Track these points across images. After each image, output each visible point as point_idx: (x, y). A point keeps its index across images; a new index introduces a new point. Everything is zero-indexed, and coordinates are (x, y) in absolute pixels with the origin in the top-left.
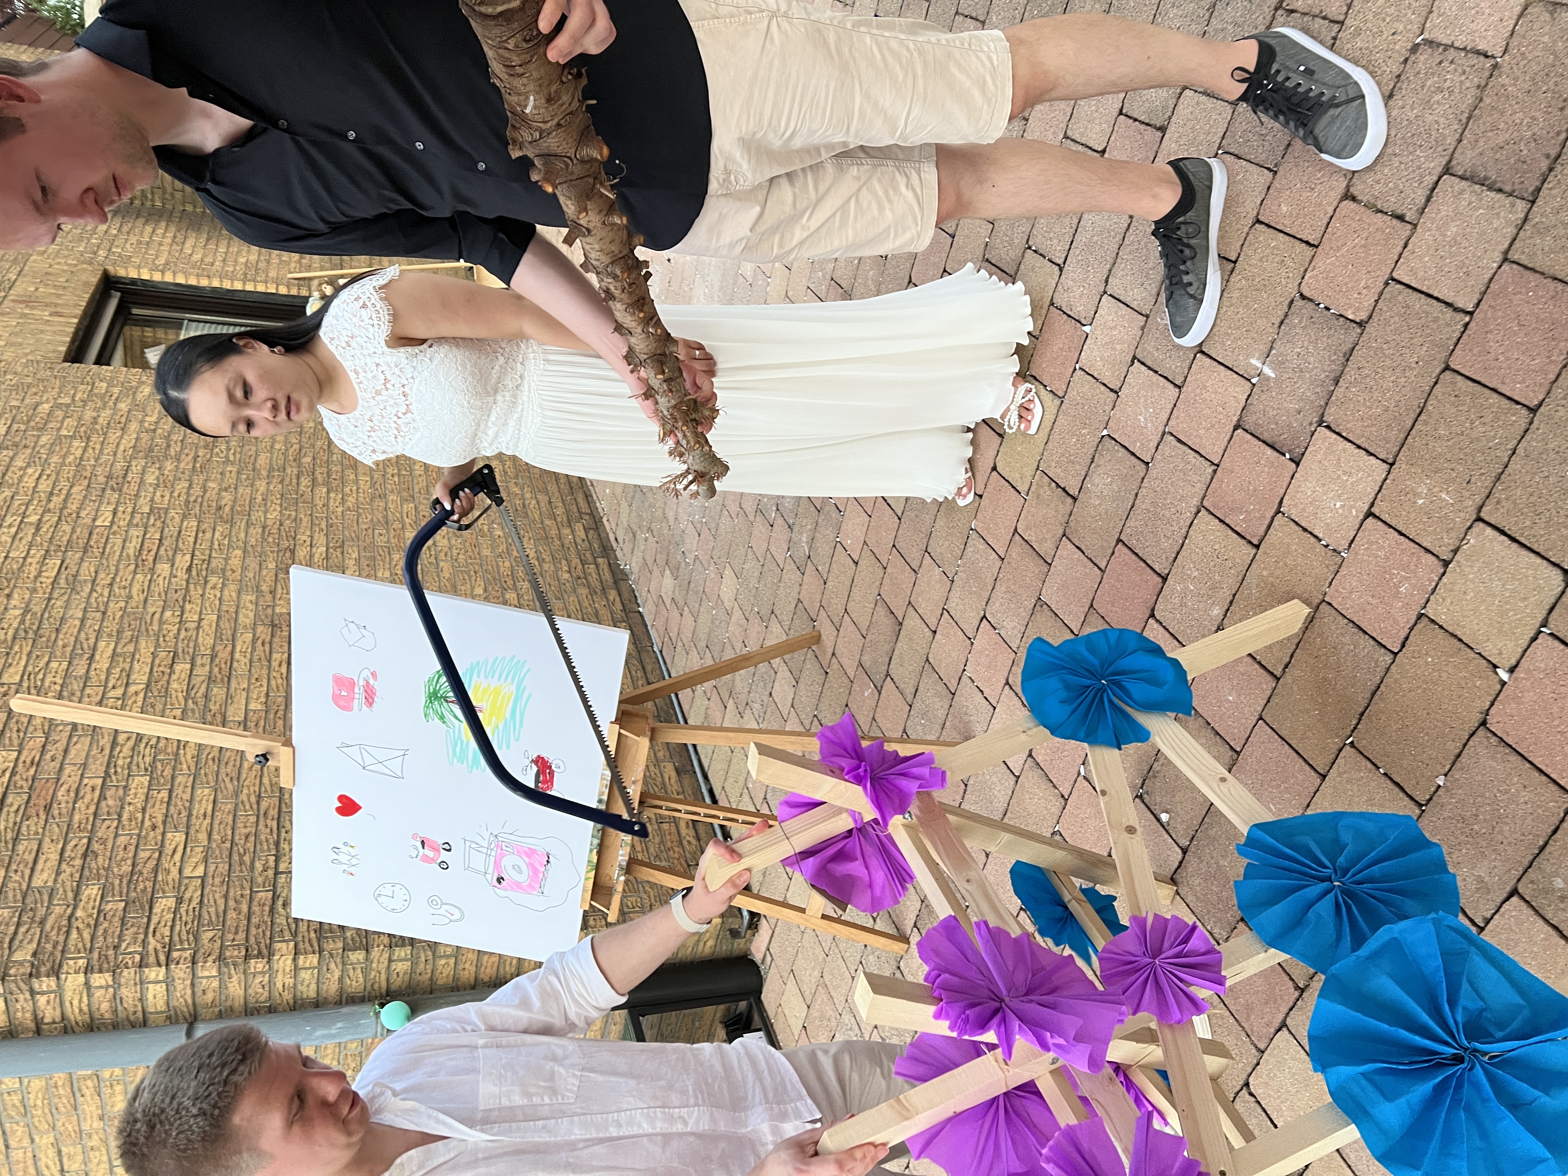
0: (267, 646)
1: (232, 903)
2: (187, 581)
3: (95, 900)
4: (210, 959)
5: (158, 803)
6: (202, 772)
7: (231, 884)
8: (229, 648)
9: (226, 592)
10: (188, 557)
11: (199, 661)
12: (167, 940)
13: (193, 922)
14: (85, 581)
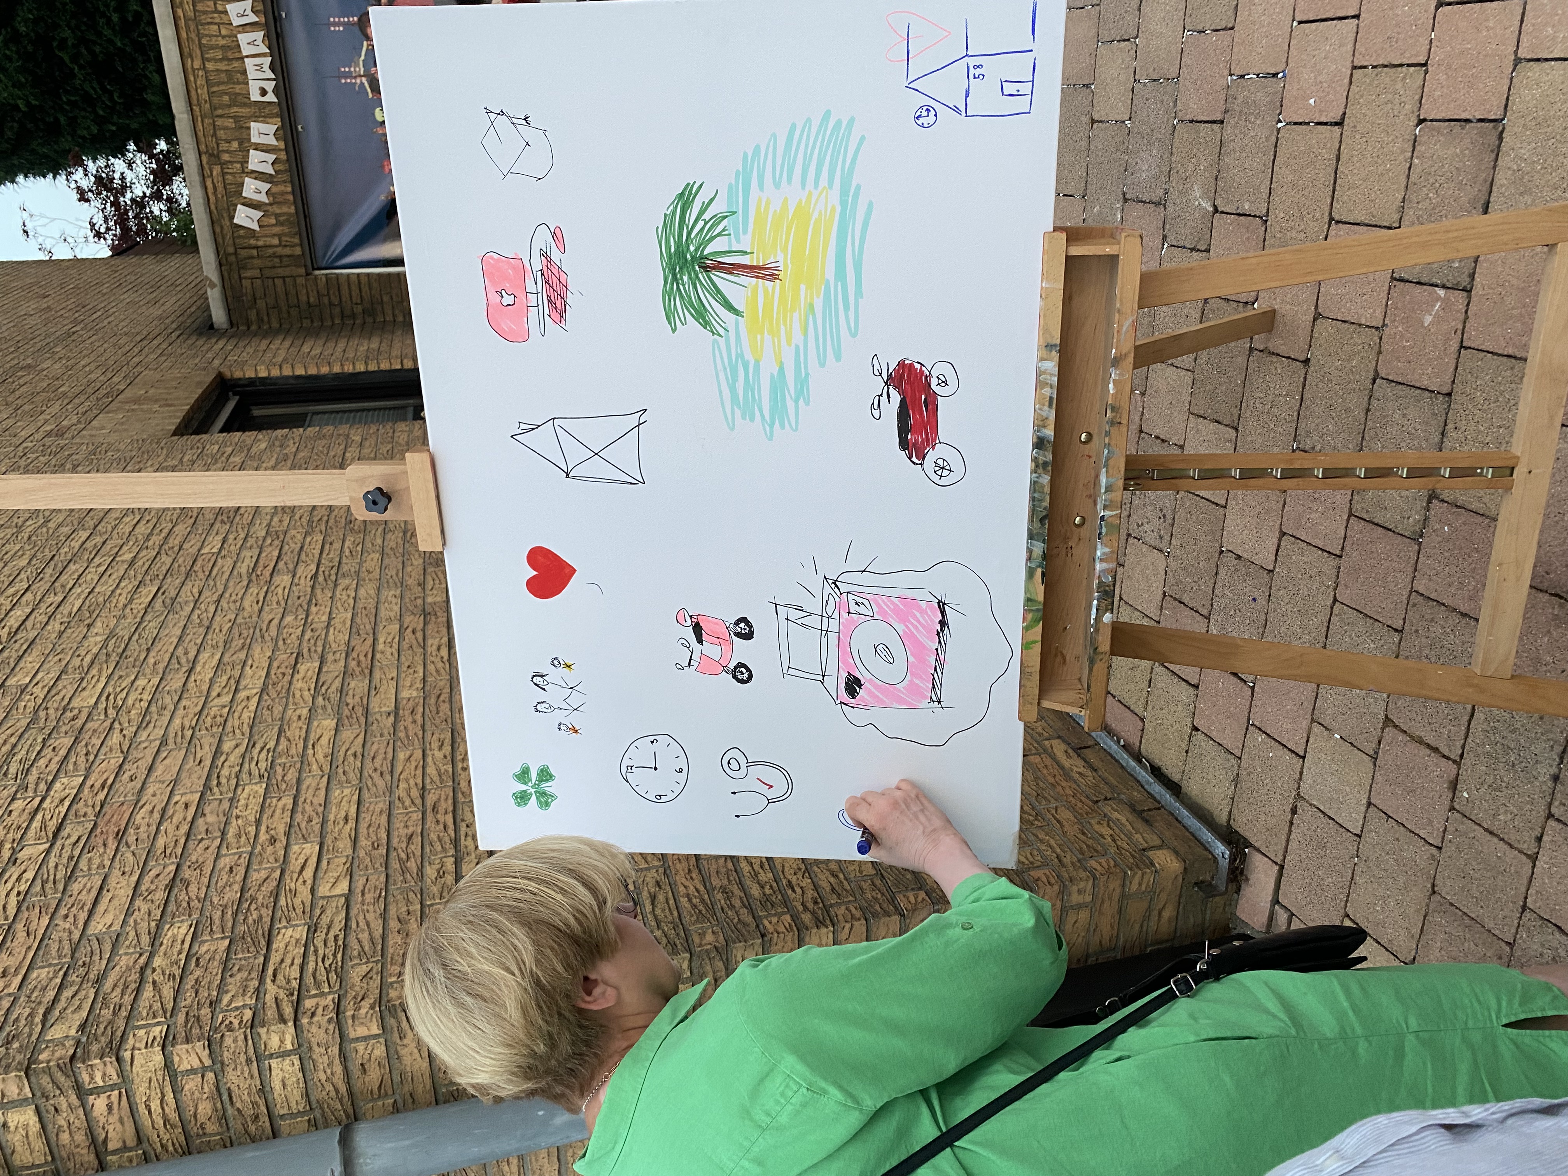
0: (419, 635)
1: (393, 924)
2: (313, 587)
3: (183, 942)
4: (366, 1004)
5: (278, 811)
6: (340, 770)
7: (390, 899)
8: (370, 641)
9: (362, 592)
10: (313, 567)
11: (330, 657)
12: (295, 984)
13: (335, 955)
14: (186, 602)
